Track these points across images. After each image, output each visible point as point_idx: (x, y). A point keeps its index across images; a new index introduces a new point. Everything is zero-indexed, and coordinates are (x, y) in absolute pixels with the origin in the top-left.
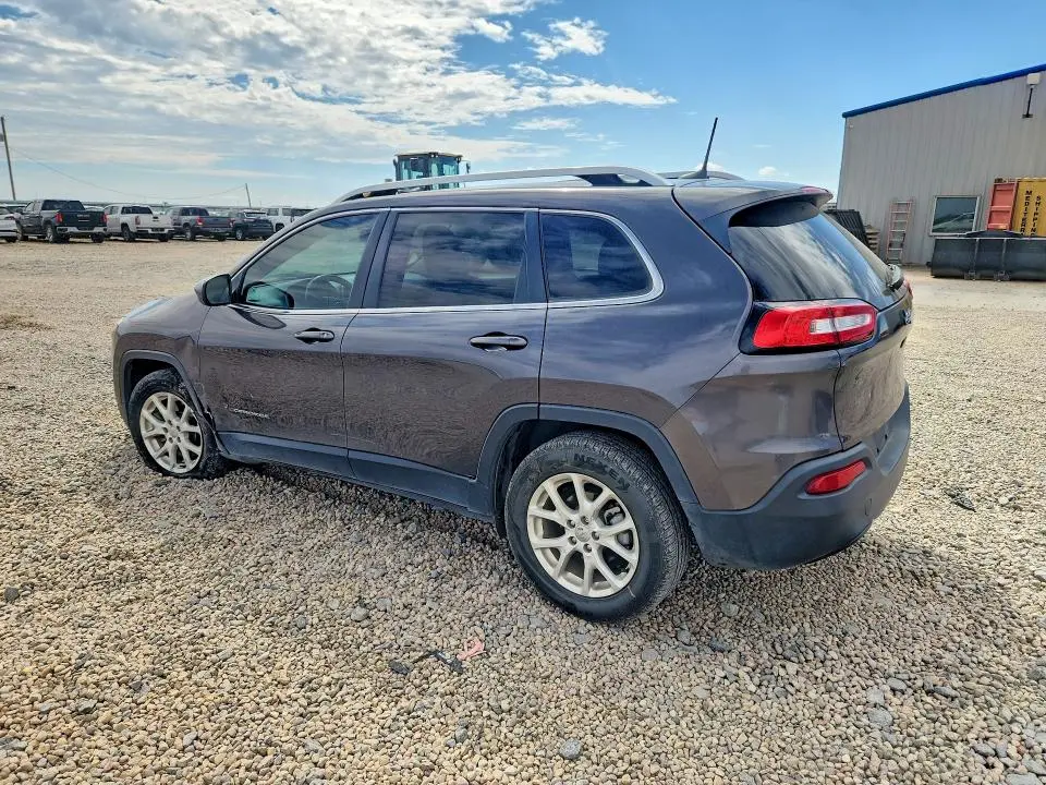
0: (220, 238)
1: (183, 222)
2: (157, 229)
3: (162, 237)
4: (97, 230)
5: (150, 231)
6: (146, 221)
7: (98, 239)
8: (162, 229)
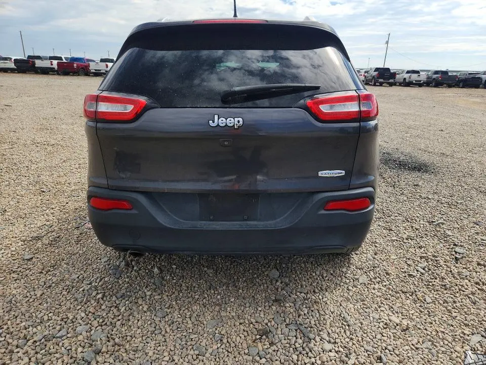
0: (450, 86)
1: (433, 78)
2: (418, 81)
3: (419, 84)
4: (391, 81)
5: (414, 82)
6: (414, 77)
7: (391, 85)
8: (420, 81)
